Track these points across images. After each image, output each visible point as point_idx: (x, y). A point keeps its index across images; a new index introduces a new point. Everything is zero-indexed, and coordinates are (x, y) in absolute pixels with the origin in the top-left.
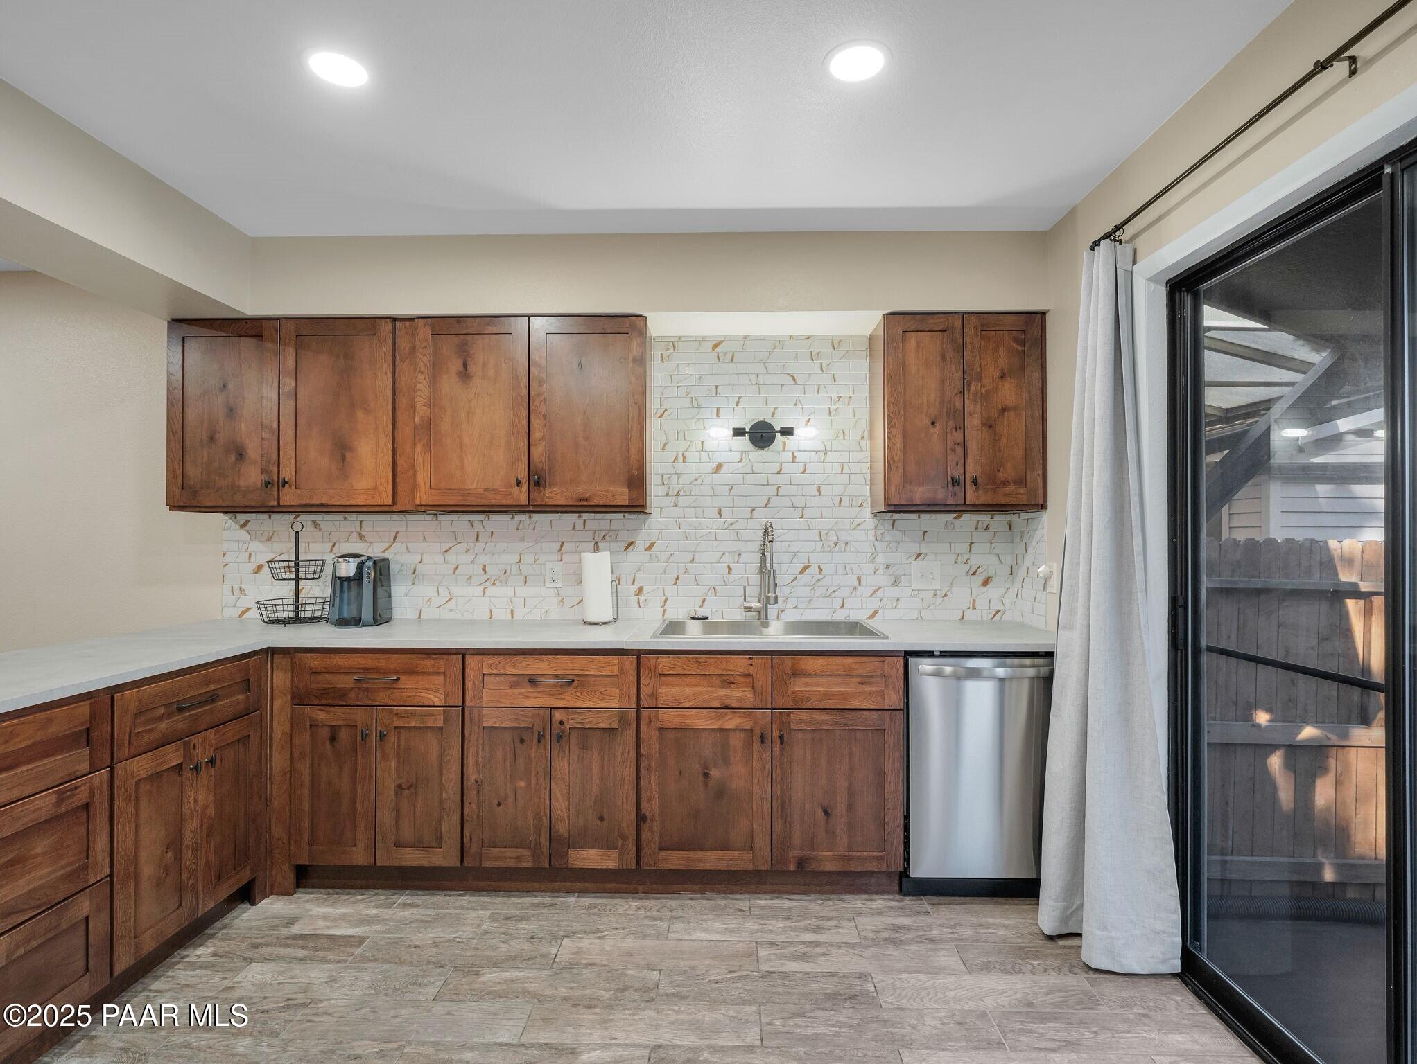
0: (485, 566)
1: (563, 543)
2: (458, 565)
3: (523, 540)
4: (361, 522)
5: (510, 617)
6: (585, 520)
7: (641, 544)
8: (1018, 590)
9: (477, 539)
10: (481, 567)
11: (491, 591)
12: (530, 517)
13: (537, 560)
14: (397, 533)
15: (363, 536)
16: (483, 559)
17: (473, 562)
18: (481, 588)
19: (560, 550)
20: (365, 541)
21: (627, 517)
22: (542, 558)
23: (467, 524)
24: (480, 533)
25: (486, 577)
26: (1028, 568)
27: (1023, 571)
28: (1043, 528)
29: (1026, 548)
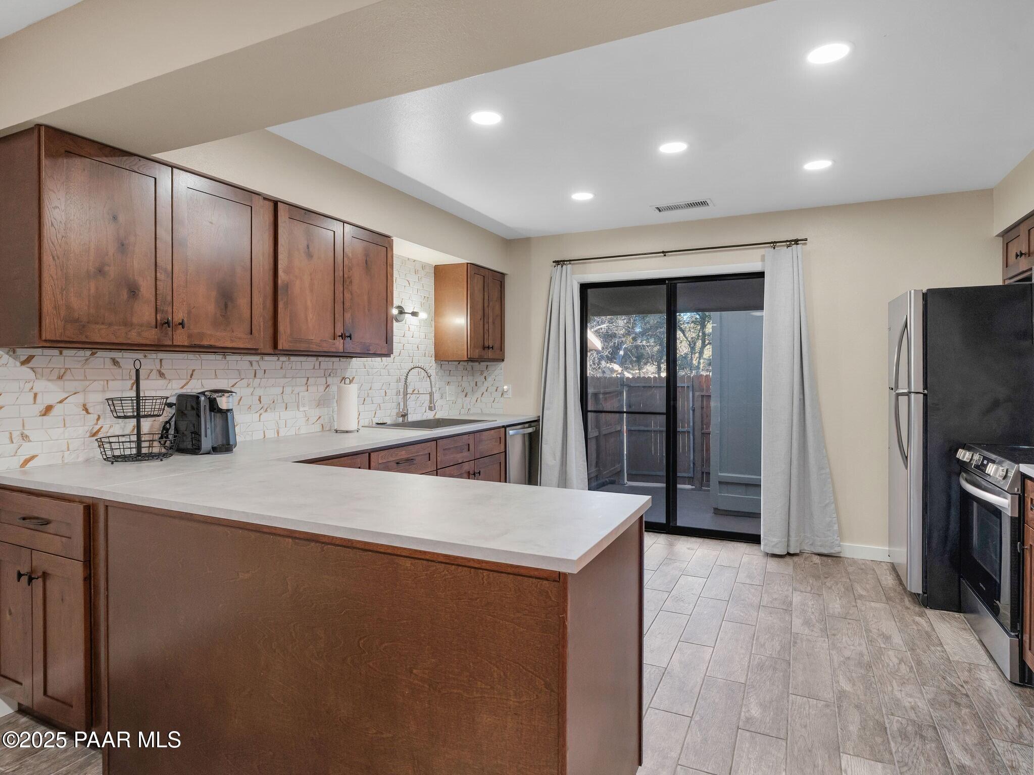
0: (260, 397)
1: (308, 378)
2: (241, 397)
3: (285, 377)
4: (161, 360)
5: (276, 435)
6: (320, 362)
7: (348, 378)
8: (477, 398)
9: (255, 376)
10: (258, 398)
11: (265, 416)
12: (289, 359)
13: (293, 390)
14: (193, 371)
15: (163, 374)
16: (259, 392)
17: (252, 394)
18: (258, 414)
19: (307, 384)
20: (165, 378)
21: (341, 360)
22: (297, 390)
23: (248, 364)
24: (257, 371)
25: (261, 406)
26: (488, 388)
27: (483, 389)
28: (501, 369)
29: (485, 378)
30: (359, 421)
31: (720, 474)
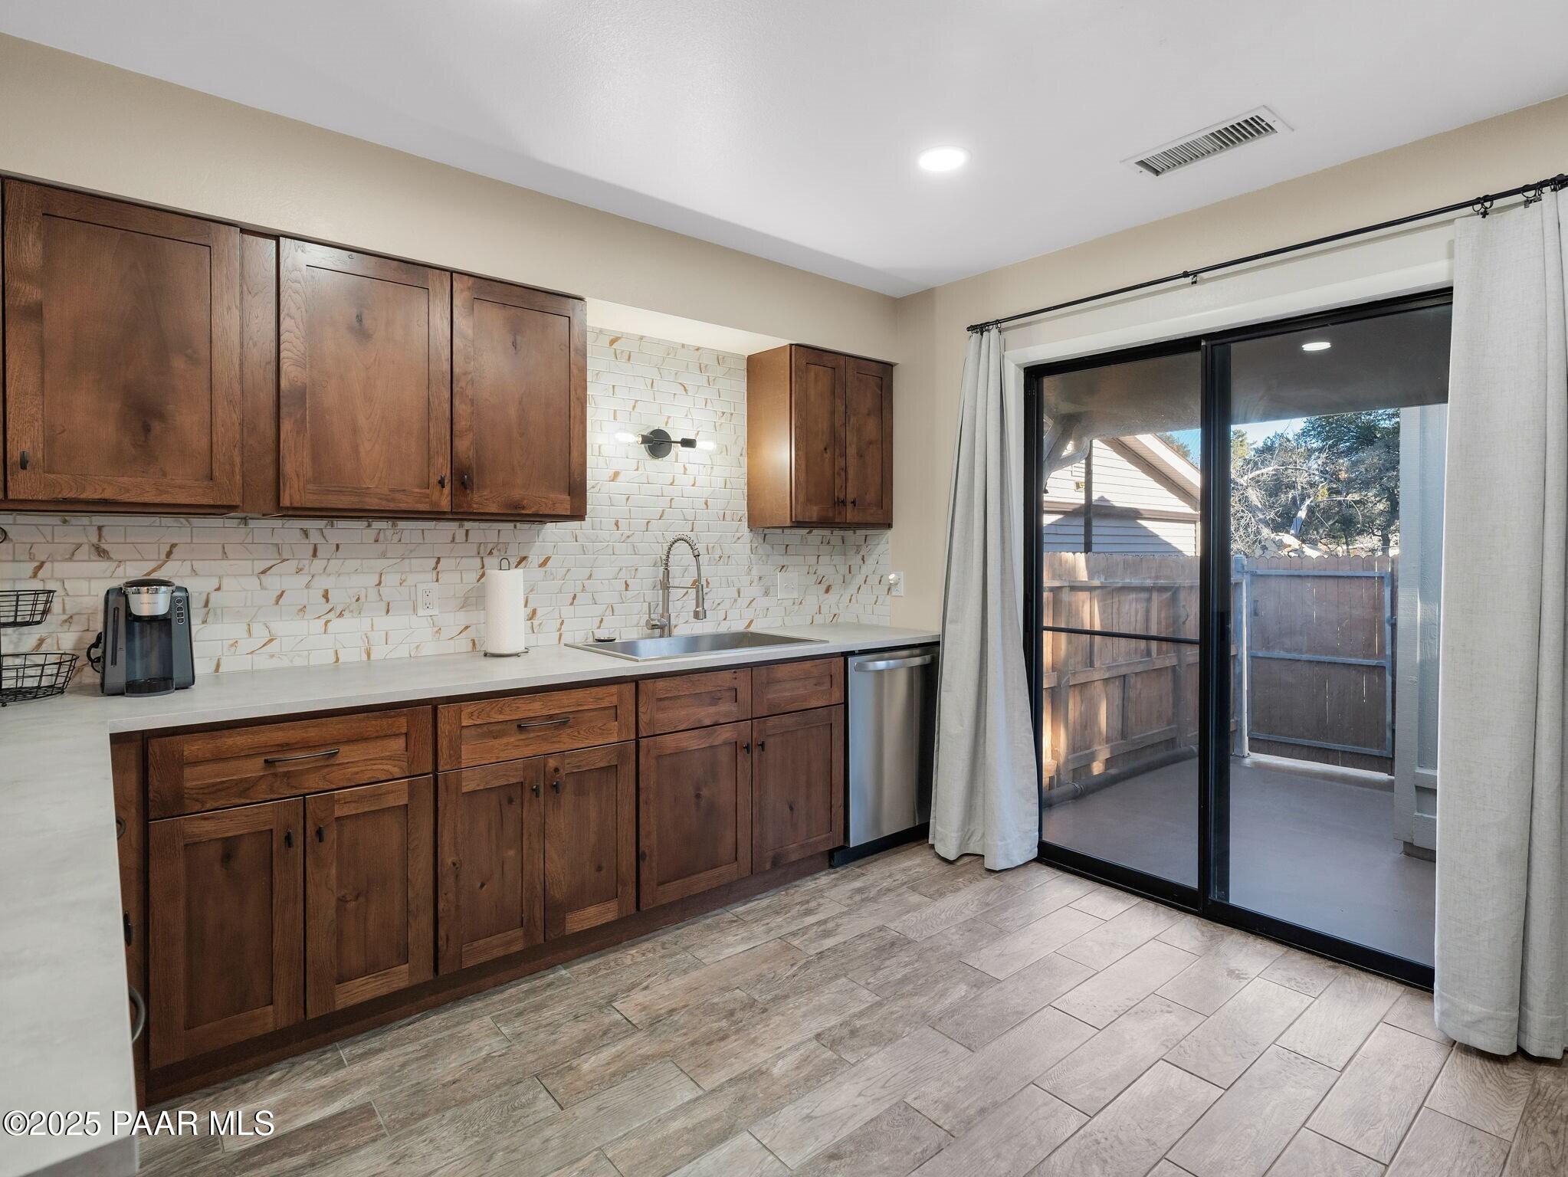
0: (327, 591)
1: (439, 558)
2: (283, 592)
3: (383, 556)
4: (100, 528)
5: (364, 657)
6: (467, 531)
7: (535, 559)
8: (852, 595)
9: (315, 555)
10: (321, 593)
11: (336, 624)
12: (394, 525)
13: (404, 581)
14: (173, 546)
15: (105, 552)
16: (322, 583)
17: (307, 586)
18: (322, 621)
19: (435, 568)
20: (109, 558)
21: (518, 528)
22: (412, 579)
23: (298, 534)
24: (319, 546)
25: (329, 606)
26: (867, 576)
27: (860, 579)
28: (887, 543)
29: (863, 559)
30: (560, 635)
31: (1419, 770)
